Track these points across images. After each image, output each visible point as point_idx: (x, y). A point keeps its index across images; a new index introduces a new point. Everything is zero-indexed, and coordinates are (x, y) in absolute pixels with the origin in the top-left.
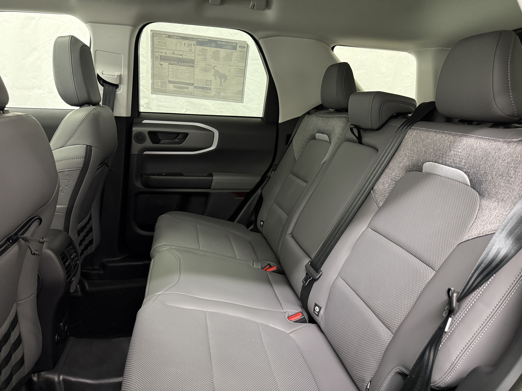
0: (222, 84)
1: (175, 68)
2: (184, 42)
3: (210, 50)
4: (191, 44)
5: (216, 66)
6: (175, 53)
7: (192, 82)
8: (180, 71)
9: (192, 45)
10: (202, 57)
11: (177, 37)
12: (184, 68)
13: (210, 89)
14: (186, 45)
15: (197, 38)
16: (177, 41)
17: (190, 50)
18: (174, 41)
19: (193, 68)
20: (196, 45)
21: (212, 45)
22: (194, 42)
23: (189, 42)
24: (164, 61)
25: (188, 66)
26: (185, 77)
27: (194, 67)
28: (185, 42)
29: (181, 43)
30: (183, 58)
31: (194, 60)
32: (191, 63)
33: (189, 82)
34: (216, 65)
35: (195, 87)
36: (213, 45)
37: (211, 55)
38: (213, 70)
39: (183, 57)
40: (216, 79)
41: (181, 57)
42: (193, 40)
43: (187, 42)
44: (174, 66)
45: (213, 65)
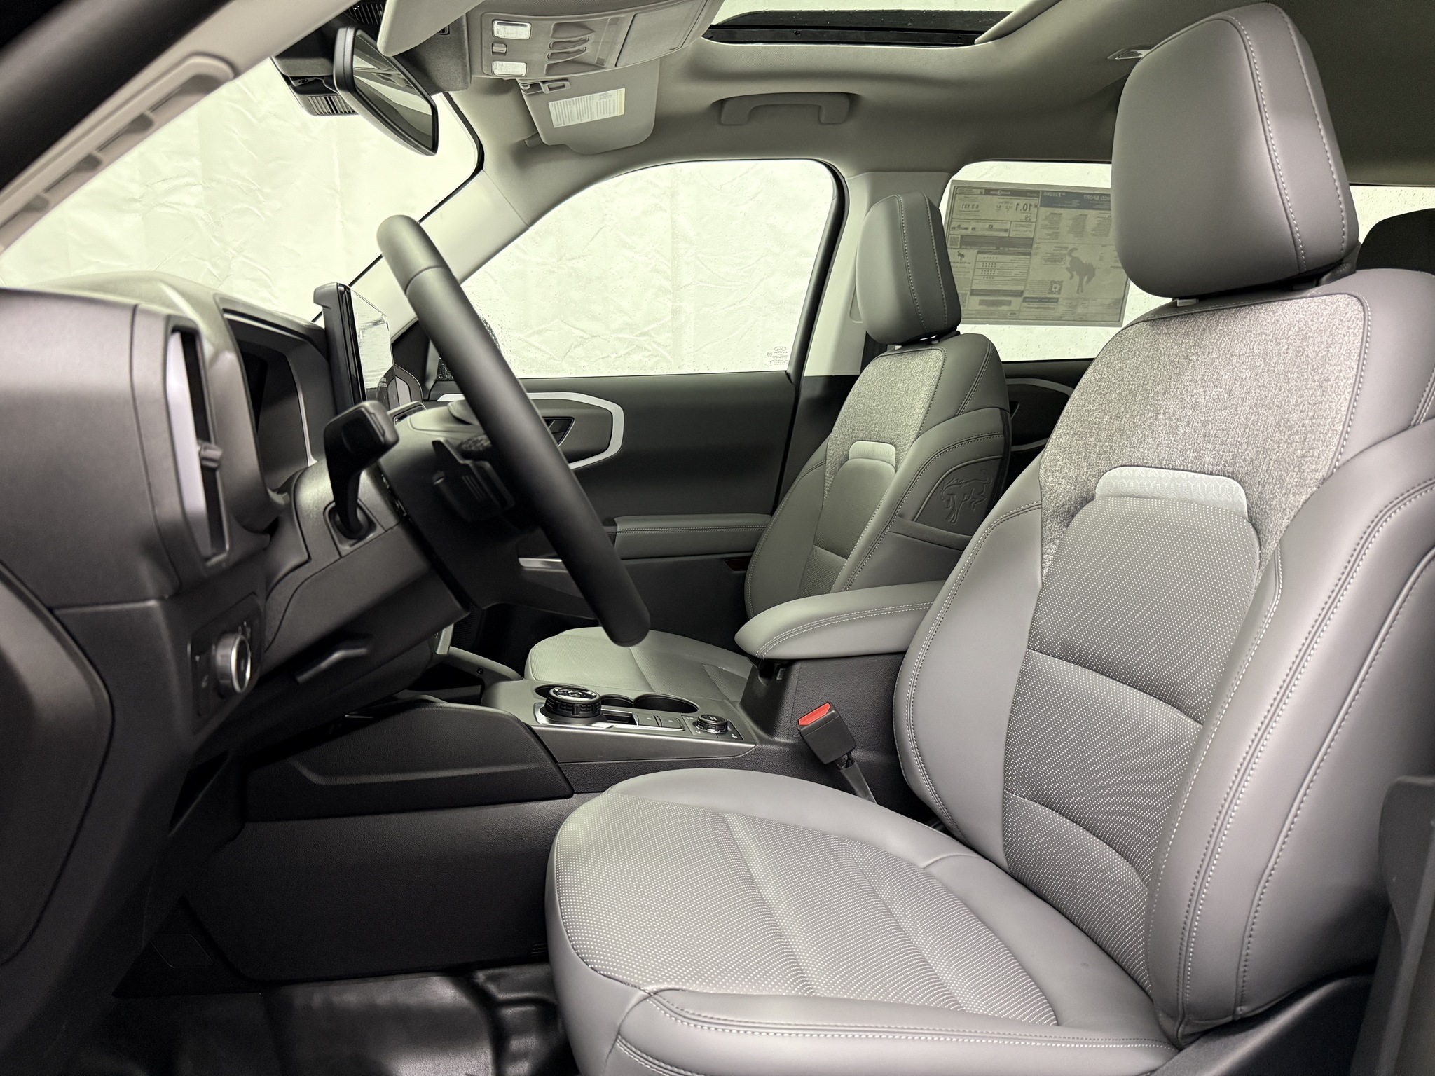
0: (1082, 289)
1: (989, 260)
2: (1015, 201)
3: (1067, 215)
4: (1030, 205)
5: (1076, 249)
6: (994, 227)
7: (1021, 288)
8: (998, 266)
9: (1032, 208)
10: (1050, 232)
11: (1003, 193)
12: (1008, 258)
13: (1056, 301)
14: (1021, 207)
15: (1043, 191)
16: (1001, 200)
17: (1027, 217)
18: (996, 200)
19: (1028, 257)
20: (1041, 206)
21: (1071, 204)
22: (1037, 201)
23: (1025, 202)
24: (968, 247)
25: (1019, 254)
26: (1008, 278)
27: (1029, 254)
28: (1018, 201)
29: (1009, 205)
30: (1009, 237)
31: (1033, 238)
32: (1024, 246)
33: (1014, 288)
34: (1075, 246)
35: (1025, 300)
36: (1075, 202)
37: (1067, 226)
38: (1068, 259)
39: (1011, 236)
40: (1072, 277)
41: (1006, 234)
42: (1035, 195)
43: (1022, 201)
44: (989, 256)
45: (1071, 247)
